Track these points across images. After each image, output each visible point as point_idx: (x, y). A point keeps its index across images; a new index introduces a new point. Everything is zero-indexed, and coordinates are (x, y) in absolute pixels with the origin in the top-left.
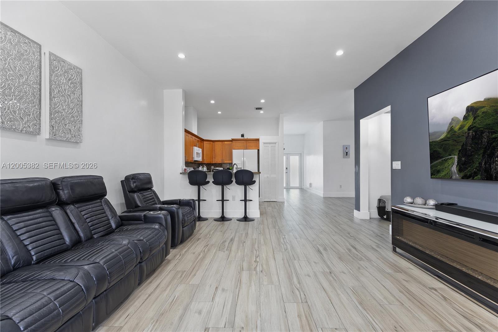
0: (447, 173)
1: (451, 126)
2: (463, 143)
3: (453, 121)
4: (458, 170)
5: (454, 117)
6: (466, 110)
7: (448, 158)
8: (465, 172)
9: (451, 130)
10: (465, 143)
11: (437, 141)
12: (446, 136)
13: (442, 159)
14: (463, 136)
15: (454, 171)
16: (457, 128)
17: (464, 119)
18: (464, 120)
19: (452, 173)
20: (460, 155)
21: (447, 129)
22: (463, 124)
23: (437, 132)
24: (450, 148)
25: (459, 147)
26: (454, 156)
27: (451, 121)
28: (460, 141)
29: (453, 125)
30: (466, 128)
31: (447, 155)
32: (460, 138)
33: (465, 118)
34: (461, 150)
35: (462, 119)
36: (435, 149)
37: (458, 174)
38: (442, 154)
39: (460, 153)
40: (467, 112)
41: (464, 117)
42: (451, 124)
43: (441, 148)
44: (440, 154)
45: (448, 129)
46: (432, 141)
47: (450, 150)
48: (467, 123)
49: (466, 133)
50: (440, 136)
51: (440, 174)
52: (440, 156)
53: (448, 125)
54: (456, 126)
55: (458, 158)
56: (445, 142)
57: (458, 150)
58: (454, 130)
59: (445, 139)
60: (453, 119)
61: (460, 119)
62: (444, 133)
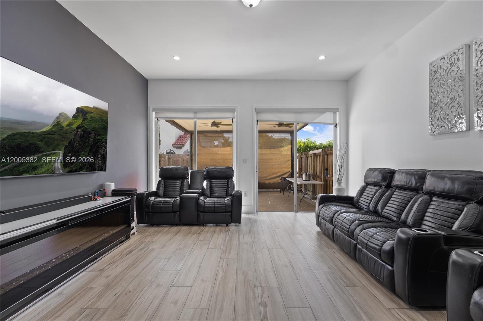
0: (48, 170)
1: (59, 120)
2: (70, 139)
3: (61, 116)
4: (63, 165)
5: (63, 112)
6: (76, 110)
7: (51, 153)
8: (71, 168)
9: (57, 124)
10: (73, 140)
11: (37, 133)
12: (51, 129)
13: (41, 154)
14: (71, 132)
15: (58, 167)
16: (65, 124)
17: (73, 117)
18: (73, 119)
19: (54, 169)
20: (67, 150)
21: (52, 122)
22: (71, 121)
23: (39, 123)
24: (54, 143)
25: (66, 143)
26: (59, 151)
27: (58, 115)
28: (67, 137)
29: (60, 120)
30: (75, 126)
31: (50, 149)
32: (67, 134)
33: (75, 117)
34: (68, 146)
35: (71, 117)
36: (32, 142)
37: (63, 170)
38: (42, 148)
39: (67, 149)
40: (77, 112)
41: (73, 115)
42: (57, 118)
43: (42, 141)
44: (40, 148)
45: (54, 122)
46: (29, 131)
47: (54, 144)
48: (77, 122)
49: (74, 130)
50: (42, 128)
51: (38, 171)
52: (40, 150)
53: (55, 119)
54: (63, 122)
55: (64, 154)
56: (48, 136)
57: (64, 146)
58: (61, 125)
59: (49, 132)
60: (60, 114)
61: (68, 116)
62: (47, 126)
